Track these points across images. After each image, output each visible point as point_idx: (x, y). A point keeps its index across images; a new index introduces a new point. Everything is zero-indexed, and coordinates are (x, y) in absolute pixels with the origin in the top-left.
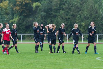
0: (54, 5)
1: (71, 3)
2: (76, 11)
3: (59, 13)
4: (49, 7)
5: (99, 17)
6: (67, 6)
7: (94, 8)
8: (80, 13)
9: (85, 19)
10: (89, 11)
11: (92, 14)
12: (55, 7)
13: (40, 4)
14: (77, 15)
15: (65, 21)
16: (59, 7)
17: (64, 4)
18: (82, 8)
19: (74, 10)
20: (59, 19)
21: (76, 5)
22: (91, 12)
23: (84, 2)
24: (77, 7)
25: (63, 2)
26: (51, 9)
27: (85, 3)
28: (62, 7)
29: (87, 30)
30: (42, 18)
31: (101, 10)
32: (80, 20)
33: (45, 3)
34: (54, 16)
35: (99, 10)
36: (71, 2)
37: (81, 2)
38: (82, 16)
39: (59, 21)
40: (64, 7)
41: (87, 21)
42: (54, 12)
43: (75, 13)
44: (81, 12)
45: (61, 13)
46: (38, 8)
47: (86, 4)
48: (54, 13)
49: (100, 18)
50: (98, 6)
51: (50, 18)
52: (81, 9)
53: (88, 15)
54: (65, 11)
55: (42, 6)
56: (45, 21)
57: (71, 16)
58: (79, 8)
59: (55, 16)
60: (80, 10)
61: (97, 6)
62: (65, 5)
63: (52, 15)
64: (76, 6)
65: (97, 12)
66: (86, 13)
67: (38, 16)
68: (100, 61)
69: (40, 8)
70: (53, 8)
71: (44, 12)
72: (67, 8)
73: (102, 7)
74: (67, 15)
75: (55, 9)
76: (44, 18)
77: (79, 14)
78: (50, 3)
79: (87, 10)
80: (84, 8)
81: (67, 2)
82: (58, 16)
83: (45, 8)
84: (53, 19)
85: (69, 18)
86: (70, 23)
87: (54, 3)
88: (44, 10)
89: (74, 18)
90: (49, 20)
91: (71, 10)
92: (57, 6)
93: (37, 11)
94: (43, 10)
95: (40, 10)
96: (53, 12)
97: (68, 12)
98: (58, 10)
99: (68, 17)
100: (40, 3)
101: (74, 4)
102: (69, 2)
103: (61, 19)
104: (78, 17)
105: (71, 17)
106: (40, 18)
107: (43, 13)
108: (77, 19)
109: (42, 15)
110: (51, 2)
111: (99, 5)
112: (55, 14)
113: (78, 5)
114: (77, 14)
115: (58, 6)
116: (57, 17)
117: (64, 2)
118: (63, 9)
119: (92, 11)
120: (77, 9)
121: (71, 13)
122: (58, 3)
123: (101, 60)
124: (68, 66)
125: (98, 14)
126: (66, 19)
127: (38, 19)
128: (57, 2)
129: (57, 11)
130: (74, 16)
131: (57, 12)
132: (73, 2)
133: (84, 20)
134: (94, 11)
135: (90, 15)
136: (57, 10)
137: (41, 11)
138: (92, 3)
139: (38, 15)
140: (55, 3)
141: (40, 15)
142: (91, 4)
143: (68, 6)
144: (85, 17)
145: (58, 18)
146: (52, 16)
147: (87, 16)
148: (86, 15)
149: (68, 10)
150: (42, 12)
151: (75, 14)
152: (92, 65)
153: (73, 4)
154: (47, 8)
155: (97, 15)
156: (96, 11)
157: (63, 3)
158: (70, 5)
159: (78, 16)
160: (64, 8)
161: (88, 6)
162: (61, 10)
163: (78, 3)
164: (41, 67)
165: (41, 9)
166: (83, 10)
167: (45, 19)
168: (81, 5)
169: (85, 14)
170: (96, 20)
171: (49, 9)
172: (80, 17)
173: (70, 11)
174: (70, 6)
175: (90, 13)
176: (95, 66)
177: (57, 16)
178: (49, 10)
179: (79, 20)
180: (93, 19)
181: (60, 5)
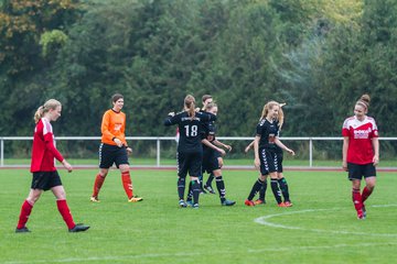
0: (115, 37)
1: (170, 32)
2: (188, 59)
3: (130, 66)
4: (95, 48)
5: (265, 79)
6: (158, 44)
7: (248, 51)
8: (201, 65)
9: (220, 85)
10: (233, 61)
11: (241, 70)
12: (116, 47)
13: (66, 37)
14: (190, 73)
15: (149, 94)
16: (130, 47)
17: (146, 35)
18: (207, 49)
19: (181, 56)
20: (129, 87)
21: (188, 38)
22: (238, 62)
23: (215, 30)
24: (192, 44)
25: (143, 28)
26: (101, 54)
27: (218, 34)
28: (141, 45)
29: (224, 123)
30: (72, 83)
31: (271, 58)
32: (202, 90)
33: (84, 32)
34: (112, 77)
35: (267, 58)
36: (170, 28)
37: (206, 29)
38: (209, 78)
39: (128, 93)
40: (147, 45)
41: (225, 92)
42: (113, 63)
43: (185, 65)
44: (206, 65)
45: (135, 65)
46: (60, 51)
47: (221, 35)
48: (111, 68)
49: (270, 85)
50: (263, 44)
51: (99, 84)
52: (206, 53)
53: (230, 75)
54: (151, 60)
55: (71, 41)
56: (81, 94)
57: (171, 76)
58: (197, 51)
59: (116, 78)
60: (202, 58)
61: (257, 42)
62: (150, 40)
63: (105, 73)
64: (188, 43)
65: (258, 64)
66: (222, 65)
67: (59, 76)
68: (268, 227)
69: (65, 48)
70: (109, 50)
71: (80, 62)
72: (158, 51)
73: (274, 47)
74: (156, 73)
75: (115, 54)
76: (78, 83)
77: (199, 70)
78: (98, 31)
79: (224, 56)
80: (214, 49)
81: (158, 29)
82: (126, 75)
83: (82, 49)
84: (108, 87)
85: (165, 85)
86: (167, 100)
87: (111, 33)
88: (80, 56)
89: (180, 84)
90: (95, 89)
91: (171, 56)
92: (121, 43)
93: (56, 60)
94: (74, 55)
95: (65, 56)
96: (108, 64)
97: (159, 62)
98: (126, 56)
99: (160, 79)
100: (67, 33)
101: (181, 37)
102: (164, 29)
103: (137, 86)
104: (195, 81)
105: (170, 79)
106: (63, 84)
107: (76, 68)
108: (190, 85)
109: (73, 75)
110: (103, 30)
111: (265, 40)
112: (117, 69)
113: (195, 38)
114: (189, 68)
115: (127, 42)
116: (122, 80)
117: (147, 29)
118: (144, 54)
119: (243, 61)
120: (191, 53)
121: (172, 66)
122: (126, 33)
123: (270, 224)
124: (159, 246)
125: (262, 70)
126: (154, 86)
127: (57, 87)
128: (121, 29)
129: (125, 60)
130: (179, 75)
131: (122, 64)
132: (179, 30)
133: (215, 90)
134: (249, 59)
135: (234, 74)
136: (124, 55)
137: (67, 59)
138: (241, 33)
139: (59, 72)
140: (114, 34)
141: (65, 73)
142: (238, 38)
143: (162, 42)
144: (217, 79)
145: (125, 85)
146: (106, 77)
147: (224, 78)
148: (220, 73)
149: (159, 56)
150: (72, 61)
151: (183, 69)
152: (240, 243)
153: (176, 37)
154: (88, 50)
155: (258, 75)
156: (257, 61)
157: (142, 31)
158: (169, 37)
159: (196, 75)
160: (145, 49)
161: (228, 44)
162: (136, 57)
163: (194, 33)
164: (65, 248)
165: (68, 52)
166: (211, 58)
167: (82, 86)
168: (204, 38)
169: (219, 69)
170: (255, 89)
171: (97, 52)
172: (202, 79)
173: (167, 59)
174: (168, 43)
175: (236, 67)
176: (251, 247)
177: (122, 76)
178: (97, 57)
179: (197, 90)
180: (246, 85)
181: (133, 38)
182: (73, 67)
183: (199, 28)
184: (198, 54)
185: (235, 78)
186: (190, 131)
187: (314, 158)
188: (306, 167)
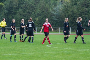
0: (15, 4)
1: (27, 3)
2: (31, 9)
3: (18, 11)
4: (10, 7)
5: (49, 14)
6: (25, 6)
7: (45, 7)
8: (34, 11)
9: (39, 15)
10: (41, 9)
11: (43, 12)
12: (15, 6)
13: (3, 4)
14: (32, 12)
15: (22, 17)
17: (22, 4)
18: (36, 7)
19: (30, 8)
20: (18, 15)
21: (31, 4)
22: (43, 10)
23: (37, 3)
25: (21, 2)
26: (12, 8)
27: (38, 3)
28: (21, 6)
29: (39, 24)
30: (5, 15)
31: (50, 9)
32: (35, 16)
33: (8, 3)
34: (14, 13)
35: (49, 9)
36: (27, 2)
37: (35, 2)
38: (36, 13)
39: (18, 17)
40: (22, 6)
41: (40, 17)
43: (31, 11)
44: (35, 10)
45: (19, 11)
46: (2, 7)
48: (14, 11)
50: (48, 6)
51: (11, 15)
52: (35, 8)
53: (41, 13)
54: (23, 9)
55: (5, 5)
56: (7, 17)
57: (28, 13)
58: (33, 7)
59: (15, 13)
60: (35, 9)
61: (47, 5)
62: (23, 5)
63: (12, 12)
64: (31, 6)
65: (47, 10)
66: (39, 11)
67: (2, 13)
68: (49, 47)
69: (3, 7)
71: (7, 10)
72: (25, 7)
73: (51, 6)
74: (24, 12)
75: (15, 8)
76: (6, 15)
77: (34, 12)
78: (11, 3)
79: (40, 9)
80: (37, 7)
81: (25, 2)
82: (17, 13)
83: (7, 7)
84: (13, 16)
85: (26, 15)
86: (27, 18)
87: (14, 3)
88: (7, 8)
89: (29, 15)
90: (10, 16)
91: (27, 8)
92: (16, 6)
93: (1, 9)
94: (5, 8)
95: (3, 8)
96: (13, 10)
97: (25, 10)
98: (17, 8)
99: (25, 14)
100: (4, 3)
101: (30, 4)
102: (26, 2)
103: (20, 15)
104: (33, 14)
106: (3, 15)
108: (32, 15)
109: (5, 13)
110: (12, 3)
111: (49, 5)
112: (15, 11)
113: (33, 4)
114: (32, 11)
115: (18, 5)
116: (16, 14)
118: (21, 8)
119: (44, 9)
120: (32, 8)
121: (28, 11)
122: (17, 3)
123: (50, 47)
124: (25, 52)
125: (48, 12)
126: (24, 15)
127: (2, 16)
129: (17, 9)
130: (29, 13)
131: (16, 10)
132: (29, 2)
133: (37, 16)
134: (45, 9)
135: (42, 12)
137: (4, 9)
138: (43, 3)
139: (2, 12)
140: (15, 3)
141: (3, 12)
142: (43, 4)
143: (25, 5)
145: (17, 15)
147: (40, 13)
148: (39, 12)
149: (25, 8)
150: (5, 10)
151: (30, 12)
152: (43, 51)
153: (29, 4)
154: (9, 7)
155: (47, 13)
158: (27, 4)
159: (33, 13)
160: (22, 7)
161: (40, 6)
162: (20, 9)
163: (32, 3)
164: (4, 52)
165: (4, 8)
166: (37, 9)
168: (35, 4)
169: (38, 11)
170: (47, 16)
172: (35, 14)
173: (27, 9)
174: (27, 5)
175: (42, 11)
176: (46, 52)
177: (16, 13)
178: (11, 9)
179: (33, 16)
180: (45, 15)
181: (19, 4)
182: (5, 11)
183: (34, 2)
184: (34, 8)
185: (42, 13)
186: (30, 26)
187: (60, 32)
188: (58, 34)
